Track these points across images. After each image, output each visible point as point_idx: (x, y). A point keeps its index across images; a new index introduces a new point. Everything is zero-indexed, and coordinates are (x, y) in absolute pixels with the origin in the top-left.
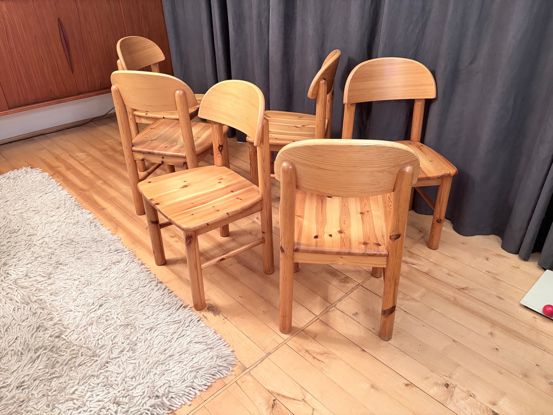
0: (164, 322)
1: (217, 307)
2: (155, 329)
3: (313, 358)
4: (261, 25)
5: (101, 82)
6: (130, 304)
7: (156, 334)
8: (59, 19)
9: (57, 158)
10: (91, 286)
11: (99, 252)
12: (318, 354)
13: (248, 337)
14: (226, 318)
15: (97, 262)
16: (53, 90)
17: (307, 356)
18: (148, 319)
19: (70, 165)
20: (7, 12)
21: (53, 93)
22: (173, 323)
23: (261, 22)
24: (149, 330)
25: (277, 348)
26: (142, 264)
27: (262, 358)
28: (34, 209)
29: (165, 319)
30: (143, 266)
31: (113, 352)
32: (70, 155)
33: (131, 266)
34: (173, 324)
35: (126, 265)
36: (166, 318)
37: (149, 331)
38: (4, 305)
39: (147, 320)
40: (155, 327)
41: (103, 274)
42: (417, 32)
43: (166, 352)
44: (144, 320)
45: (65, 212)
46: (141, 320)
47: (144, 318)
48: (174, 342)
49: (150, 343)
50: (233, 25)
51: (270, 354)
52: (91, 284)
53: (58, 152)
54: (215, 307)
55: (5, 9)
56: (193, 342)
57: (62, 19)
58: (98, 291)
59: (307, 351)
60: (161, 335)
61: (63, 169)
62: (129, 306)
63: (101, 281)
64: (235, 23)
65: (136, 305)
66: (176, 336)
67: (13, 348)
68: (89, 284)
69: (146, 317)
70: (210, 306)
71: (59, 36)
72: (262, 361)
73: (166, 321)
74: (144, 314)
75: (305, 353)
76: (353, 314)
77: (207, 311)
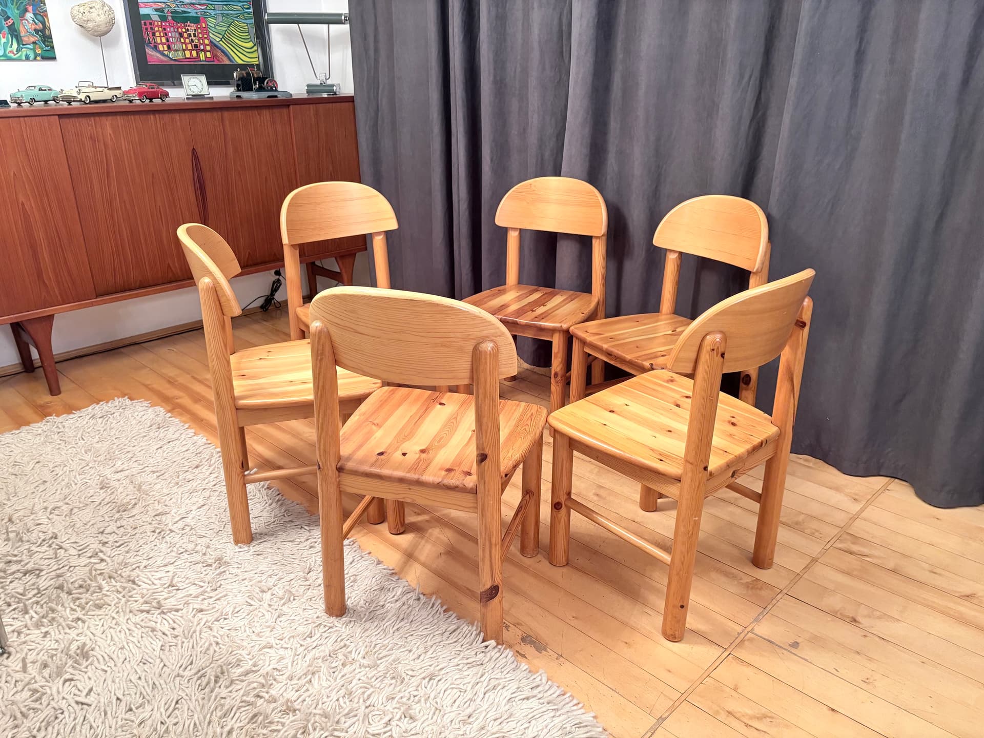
0: (451, 665)
1: (539, 637)
2: (439, 678)
3: (747, 726)
4: (542, 159)
5: (249, 253)
6: (378, 632)
7: (442, 686)
8: (194, 149)
9: (171, 382)
10: (294, 602)
11: (293, 541)
12: (752, 717)
13: (613, 690)
14: (562, 656)
15: (293, 560)
16: (171, 265)
17: (735, 724)
18: (420, 660)
19: (198, 394)
20: (112, 135)
21: (172, 271)
22: (468, 666)
23: (542, 156)
24: (427, 679)
25: (672, 709)
26: (379, 563)
27: (651, 728)
28: (154, 469)
29: (450, 660)
30: (380, 566)
31: (371, 722)
32: (193, 377)
33: (359, 565)
34: (469, 668)
35: (351, 564)
36: (451, 657)
37: (429, 682)
38: (140, 639)
39: (417, 661)
40: (437, 673)
41: (311, 581)
42: (837, 167)
43: (471, 720)
44: (412, 663)
45: (211, 474)
46: (407, 662)
47: (411, 658)
48: (481, 701)
49: (437, 703)
50: (492, 160)
51: (662, 720)
52: (294, 600)
53: (171, 372)
54: (535, 637)
55: (109, 130)
56: (517, 699)
57: (199, 151)
58: (311, 612)
59: (729, 712)
60: (453, 688)
61: (186, 401)
62: (376, 638)
63: (311, 594)
64: (495, 157)
65: (390, 635)
66: (481, 688)
67: (176, 720)
68: (291, 598)
69: (416, 656)
70: (526, 635)
71: (192, 180)
72: (653, 734)
73: (456, 664)
74: (410, 651)
75: (727, 716)
76: (790, 645)
77: (522, 644)
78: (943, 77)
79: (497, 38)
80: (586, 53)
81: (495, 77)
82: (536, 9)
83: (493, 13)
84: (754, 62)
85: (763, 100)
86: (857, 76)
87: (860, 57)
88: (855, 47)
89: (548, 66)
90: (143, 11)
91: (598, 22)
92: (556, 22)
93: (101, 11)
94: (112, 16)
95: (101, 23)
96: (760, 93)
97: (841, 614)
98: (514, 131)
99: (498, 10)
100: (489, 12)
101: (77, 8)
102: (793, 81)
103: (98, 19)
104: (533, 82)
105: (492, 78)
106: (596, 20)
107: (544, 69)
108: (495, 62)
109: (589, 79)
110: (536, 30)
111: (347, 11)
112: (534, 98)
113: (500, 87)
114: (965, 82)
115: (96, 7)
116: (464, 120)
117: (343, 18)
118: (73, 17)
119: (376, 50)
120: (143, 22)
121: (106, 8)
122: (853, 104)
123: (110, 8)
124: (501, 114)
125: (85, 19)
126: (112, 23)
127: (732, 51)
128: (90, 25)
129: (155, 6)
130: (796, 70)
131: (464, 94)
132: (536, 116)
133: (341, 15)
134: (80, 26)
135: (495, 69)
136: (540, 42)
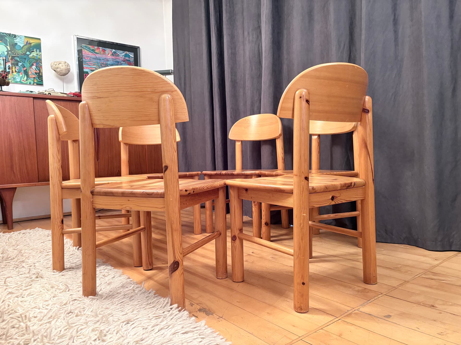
0: (145, 317)
1: (210, 309)
2: (133, 323)
6: (108, 303)
7: (133, 327)
13: (250, 333)
14: (222, 317)
18: (126, 316)
24: (125, 323)
25: (290, 344)
31: (75, 341)
33: (116, 279)
34: (156, 319)
35: (112, 278)
37: (125, 325)
39: (124, 316)
42: (394, 76)
43: (142, 342)
44: (120, 316)
46: (117, 316)
47: (122, 314)
48: (155, 333)
49: (124, 334)
52: (68, 291)
54: (208, 309)
56: (180, 333)
58: (74, 296)
60: (139, 327)
62: (106, 306)
65: (115, 305)
66: (157, 328)
68: (68, 290)
69: (125, 313)
70: (202, 308)
74: (123, 311)
76: (384, 316)
77: (198, 312)
78: (439, 16)
79: (232, 62)
80: (268, 54)
81: (231, 79)
82: (247, 45)
83: (230, 51)
84: (345, 39)
85: (352, 57)
86: (396, 32)
87: (395, 22)
88: (392, 18)
89: (254, 68)
90: (85, 70)
91: (273, 41)
92: (256, 49)
93: (64, 65)
94: (69, 67)
95: (63, 69)
96: (350, 53)
97: (423, 303)
98: (241, 104)
99: (232, 51)
100: (228, 52)
101: (53, 63)
102: (363, 37)
103: (62, 67)
104: (247, 76)
105: (230, 79)
106: (272, 40)
107: (252, 69)
108: (231, 73)
109: (271, 66)
110: (247, 53)
111: (173, 69)
112: (248, 83)
113: (234, 83)
114: (451, 17)
115: (62, 63)
116: (219, 102)
117: (170, 71)
118: (51, 66)
119: (185, 84)
120: (84, 74)
121: (66, 64)
122: (396, 45)
123: (68, 65)
124: (235, 96)
125: (56, 67)
126: (68, 71)
127: (333, 34)
128: (58, 70)
129: (91, 69)
130: (363, 32)
131: (218, 90)
132: (249, 91)
133: (170, 70)
134: (55, 70)
135: (231, 76)
136: (249, 58)
